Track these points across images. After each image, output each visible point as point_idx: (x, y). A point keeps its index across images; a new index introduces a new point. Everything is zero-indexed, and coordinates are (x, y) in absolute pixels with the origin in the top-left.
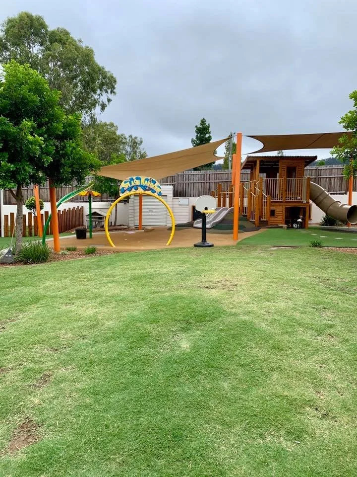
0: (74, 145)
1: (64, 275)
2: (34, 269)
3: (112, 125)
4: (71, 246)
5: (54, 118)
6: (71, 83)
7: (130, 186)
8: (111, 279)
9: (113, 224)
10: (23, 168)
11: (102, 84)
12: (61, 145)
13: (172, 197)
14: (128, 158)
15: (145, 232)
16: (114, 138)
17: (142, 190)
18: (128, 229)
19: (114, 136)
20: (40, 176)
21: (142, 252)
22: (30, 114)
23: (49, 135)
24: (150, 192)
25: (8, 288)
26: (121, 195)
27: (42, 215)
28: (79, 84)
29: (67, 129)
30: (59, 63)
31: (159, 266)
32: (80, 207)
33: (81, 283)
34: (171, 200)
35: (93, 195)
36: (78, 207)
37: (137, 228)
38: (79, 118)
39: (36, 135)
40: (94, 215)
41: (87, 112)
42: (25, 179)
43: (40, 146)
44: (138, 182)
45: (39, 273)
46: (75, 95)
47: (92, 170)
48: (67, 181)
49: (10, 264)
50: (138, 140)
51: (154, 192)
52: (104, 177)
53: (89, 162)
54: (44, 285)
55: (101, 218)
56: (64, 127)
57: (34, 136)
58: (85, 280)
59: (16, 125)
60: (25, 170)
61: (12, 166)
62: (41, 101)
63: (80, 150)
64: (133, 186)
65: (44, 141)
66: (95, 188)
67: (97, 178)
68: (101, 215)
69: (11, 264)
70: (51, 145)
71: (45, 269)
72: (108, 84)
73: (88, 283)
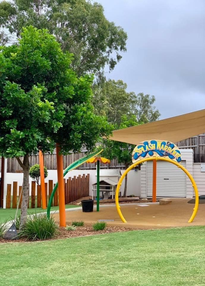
0: (85, 109)
1: (73, 255)
2: (39, 246)
3: (121, 83)
4: (78, 221)
5: (65, 81)
6: (78, 42)
7: (144, 151)
8: (126, 263)
9: (122, 195)
10: (32, 135)
11: (112, 41)
12: (71, 109)
13: (192, 163)
14: (137, 118)
15: (160, 204)
16: (123, 97)
17: (158, 155)
18: (140, 200)
19: (123, 96)
20: (49, 142)
21: (159, 230)
22: (41, 79)
23: (59, 100)
24: (167, 158)
25: (13, 268)
26: (134, 161)
27: (46, 184)
28: (87, 43)
29: (78, 92)
30: (67, 23)
31: (183, 249)
32: (86, 175)
33: (92, 266)
34: (191, 166)
35: (102, 162)
36: (84, 175)
37: (150, 200)
38: (91, 80)
39: (46, 101)
40: (101, 184)
41: (95, 71)
42: (34, 146)
43: (50, 111)
44: (153, 147)
45: (45, 251)
46: (83, 55)
47: (103, 135)
48: (76, 148)
49: (13, 240)
50: (150, 98)
51: (172, 157)
52: (113, 141)
53: (100, 127)
54: (51, 267)
55: (108, 187)
56: (76, 90)
57: (45, 102)
58: (96, 262)
59: (27, 91)
60: (33, 137)
61: (22, 133)
62: (52, 66)
63: (91, 114)
64: (148, 152)
65: (54, 106)
66: (103, 155)
67: (105, 142)
68: (109, 185)
69: (15, 240)
70: (62, 110)
71: (51, 247)
72: (118, 40)
73: (99, 266)
